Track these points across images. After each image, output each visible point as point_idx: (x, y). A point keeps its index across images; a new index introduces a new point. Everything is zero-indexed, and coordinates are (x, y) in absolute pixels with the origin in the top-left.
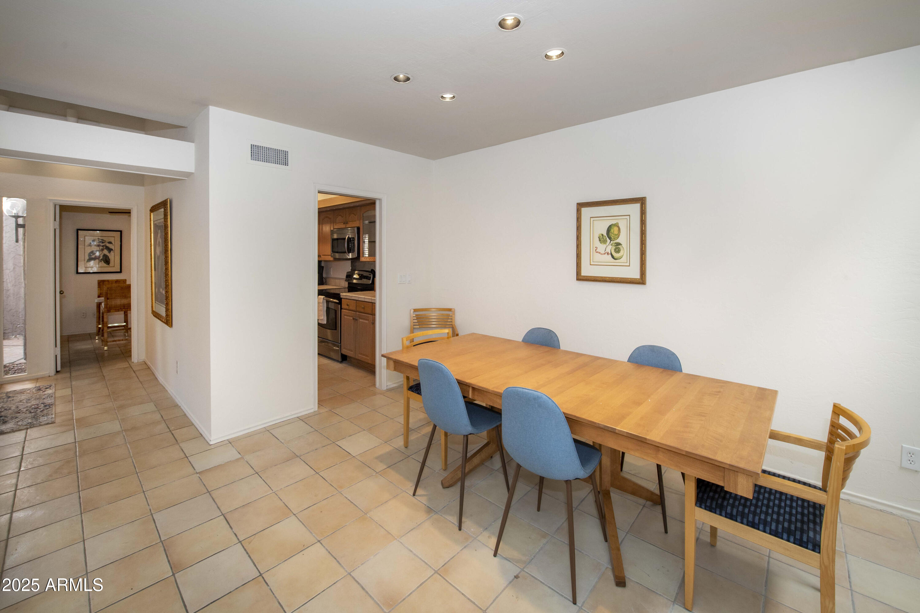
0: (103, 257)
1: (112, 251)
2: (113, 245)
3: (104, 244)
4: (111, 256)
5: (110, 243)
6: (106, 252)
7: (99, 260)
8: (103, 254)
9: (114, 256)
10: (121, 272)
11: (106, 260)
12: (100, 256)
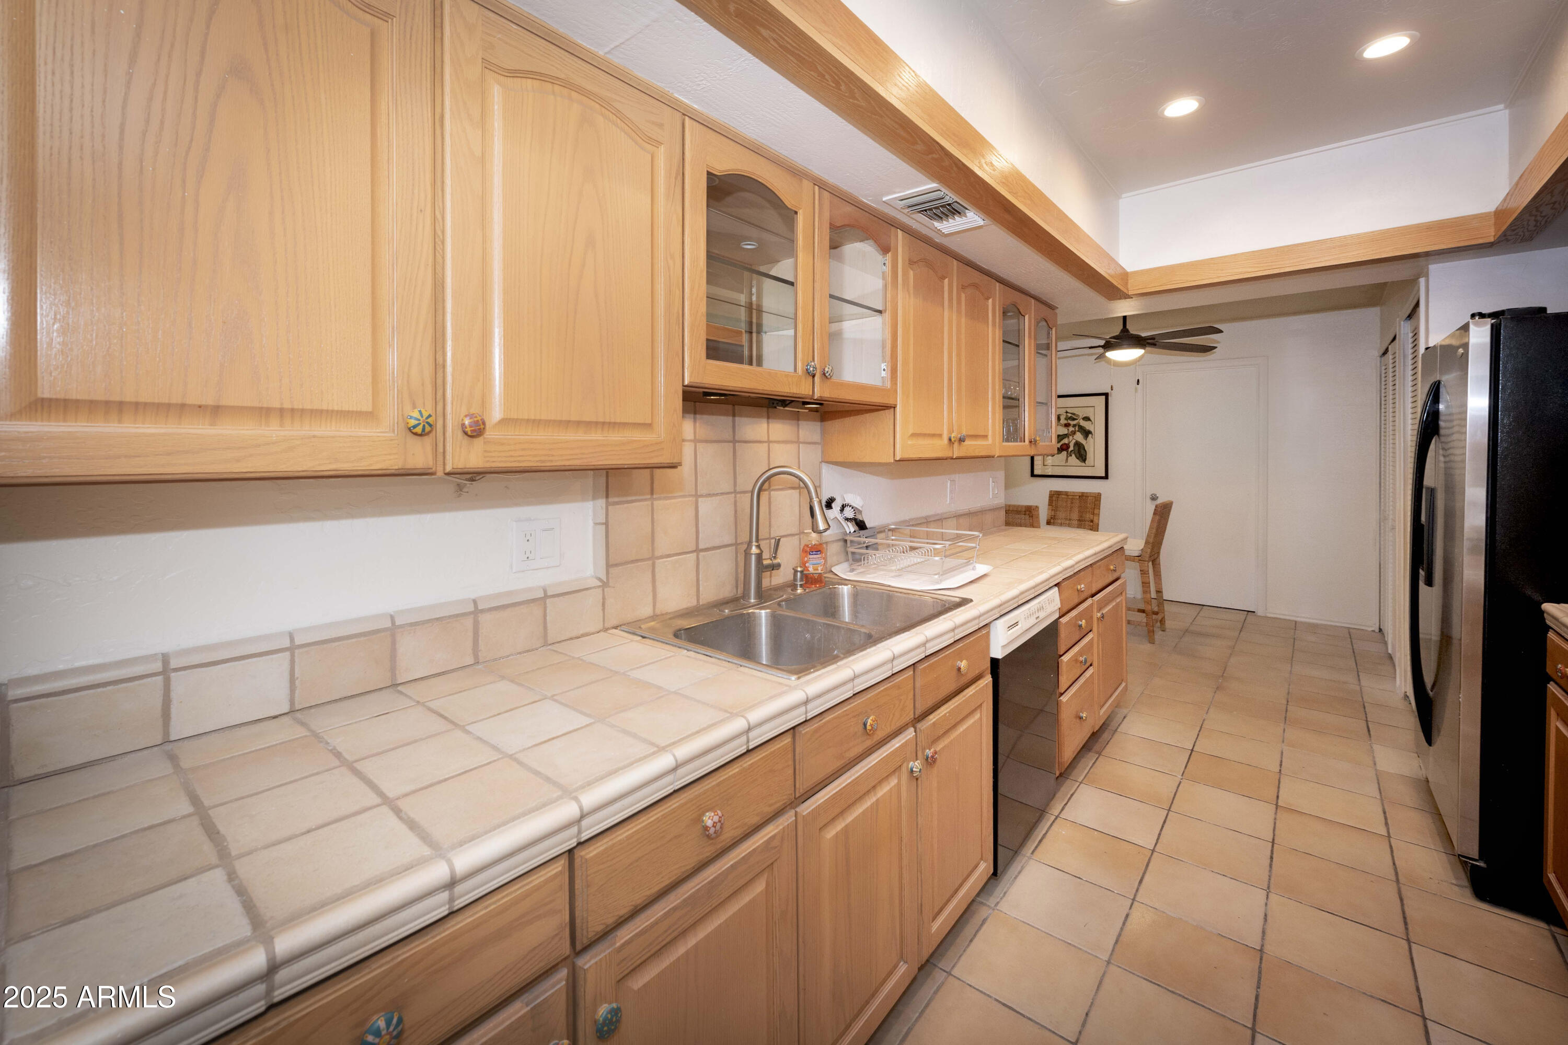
0: (1074, 447)
1: (1090, 435)
2: (1093, 423)
3: (1075, 422)
4: (1089, 445)
5: (1087, 419)
6: (1079, 437)
7: (1067, 452)
8: (1074, 441)
9: (1095, 447)
10: (1106, 477)
11: (1079, 451)
12: (1070, 444)
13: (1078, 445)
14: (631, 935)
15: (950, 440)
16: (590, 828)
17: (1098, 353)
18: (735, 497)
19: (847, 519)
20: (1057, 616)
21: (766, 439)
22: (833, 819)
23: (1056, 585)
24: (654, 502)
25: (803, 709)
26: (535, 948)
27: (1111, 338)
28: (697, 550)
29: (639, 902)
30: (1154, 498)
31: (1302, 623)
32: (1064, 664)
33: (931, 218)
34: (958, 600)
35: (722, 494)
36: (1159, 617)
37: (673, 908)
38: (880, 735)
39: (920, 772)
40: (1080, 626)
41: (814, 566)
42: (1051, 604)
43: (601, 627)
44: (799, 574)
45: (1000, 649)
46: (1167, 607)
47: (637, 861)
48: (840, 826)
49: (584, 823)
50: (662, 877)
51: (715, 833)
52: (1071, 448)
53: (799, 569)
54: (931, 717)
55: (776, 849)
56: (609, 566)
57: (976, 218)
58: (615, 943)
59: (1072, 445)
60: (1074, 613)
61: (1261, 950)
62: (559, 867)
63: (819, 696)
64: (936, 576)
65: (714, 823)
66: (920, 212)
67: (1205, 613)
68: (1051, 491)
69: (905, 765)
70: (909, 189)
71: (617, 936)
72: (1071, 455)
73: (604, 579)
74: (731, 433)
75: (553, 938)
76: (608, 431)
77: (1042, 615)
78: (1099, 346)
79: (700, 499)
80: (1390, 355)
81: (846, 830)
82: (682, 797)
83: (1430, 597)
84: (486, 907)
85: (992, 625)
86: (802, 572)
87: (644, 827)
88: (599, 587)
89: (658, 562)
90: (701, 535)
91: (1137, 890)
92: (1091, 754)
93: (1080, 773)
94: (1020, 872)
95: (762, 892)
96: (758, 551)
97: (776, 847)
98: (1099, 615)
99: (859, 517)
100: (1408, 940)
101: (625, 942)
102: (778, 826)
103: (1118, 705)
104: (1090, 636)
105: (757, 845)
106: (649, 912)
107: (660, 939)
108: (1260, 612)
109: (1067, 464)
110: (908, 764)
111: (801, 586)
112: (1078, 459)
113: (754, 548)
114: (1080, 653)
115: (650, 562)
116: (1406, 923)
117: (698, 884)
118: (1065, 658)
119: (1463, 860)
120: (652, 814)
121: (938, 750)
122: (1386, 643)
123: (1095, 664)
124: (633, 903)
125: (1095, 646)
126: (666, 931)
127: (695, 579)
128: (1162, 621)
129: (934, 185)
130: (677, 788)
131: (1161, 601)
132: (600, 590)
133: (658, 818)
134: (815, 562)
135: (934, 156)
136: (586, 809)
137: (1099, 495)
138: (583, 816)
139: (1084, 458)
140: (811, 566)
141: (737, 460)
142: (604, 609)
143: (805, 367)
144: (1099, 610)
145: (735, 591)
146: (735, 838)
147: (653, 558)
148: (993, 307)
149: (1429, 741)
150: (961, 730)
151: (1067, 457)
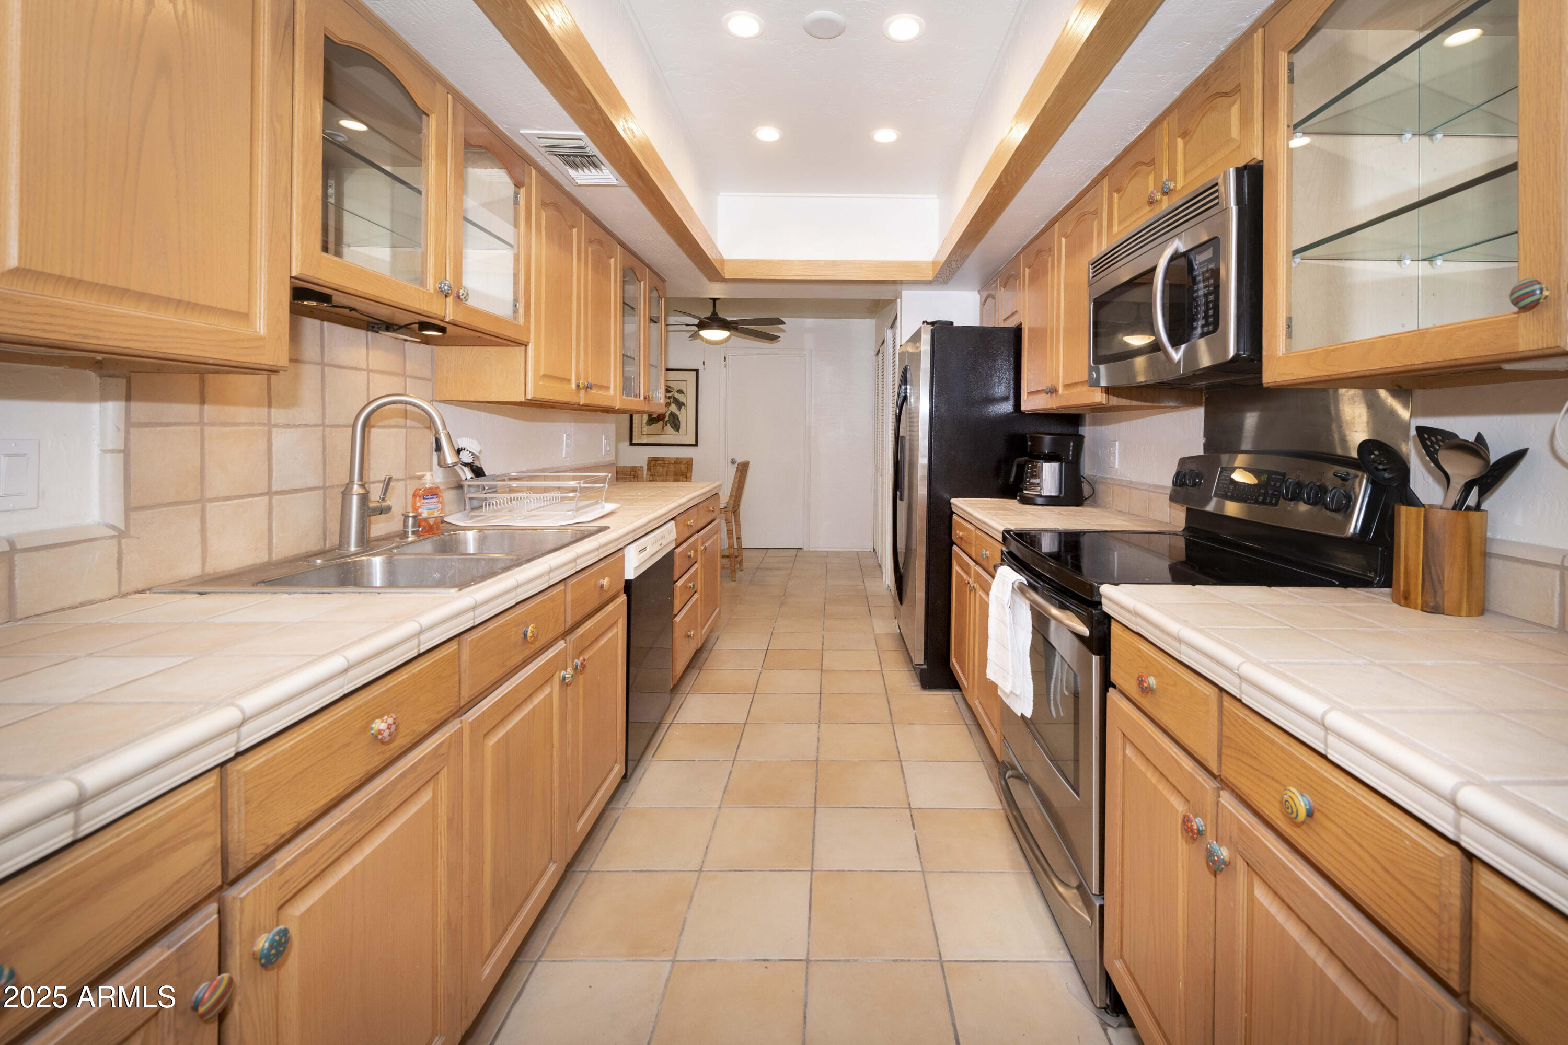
0: (669, 417)
1: (683, 406)
2: (686, 396)
3: (671, 394)
4: (682, 416)
5: (680, 392)
6: (673, 408)
7: (663, 422)
8: (669, 412)
9: (686, 416)
10: (696, 445)
11: (674, 422)
13: (673, 415)
14: (293, 856)
15: (578, 386)
16: (250, 735)
17: (692, 331)
18: (324, 431)
19: (465, 465)
20: (673, 546)
21: (365, 367)
22: (494, 728)
23: (672, 519)
24: (206, 428)
25: (471, 614)
26: (181, 879)
27: (705, 318)
28: (269, 493)
29: (303, 818)
30: (733, 462)
31: (830, 552)
32: (678, 589)
33: (568, 163)
34: (596, 528)
35: (306, 425)
36: (739, 559)
37: (339, 822)
38: (538, 644)
39: (572, 677)
40: (690, 557)
41: (428, 510)
42: (669, 533)
43: (115, 591)
44: (411, 519)
45: (633, 570)
46: (745, 553)
47: (301, 773)
48: (501, 733)
49: (244, 729)
50: (329, 790)
51: (390, 735)
52: (667, 418)
53: (411, 514)
54: (579, 630)
55: (442, 758)
56: (129, 509)
57: (611, 176)
58: (275, 867)
59: (667, 415)
60: (685, 545)
61: (817, 760)
62: (211, 782)
63: (486, 602)
64: (570, 513)
65: (389, 725)
66: (556, 155)
67: (770, 552)
68: (649, 458)
69: (557, 674)
70: (551, 129)
71: (276, 860)
72: (667, 425)
73: (122, 526)
74: (319, 353)
75: (204, 864)
76: (185, 312)
77: (664, 542)
78: (694, 325)
79: (274, 430)
80: (881, 355)
81: (506, 736)
82: (350, 704)
83: (902, 506)
84: (118, 835)
85: (626, 550)
86: (414, 517)
87: (309, 736)
88: (112, 537)
89: (209, 506)
90: (274, 474)
91: (736, 753)
92: (694, 671)
93: (686, 686)
94: (643, 775)
95: (428, 801)
96: (361, 491)
97: (444, 755)
98: (703, 548)
99: (477, 463)
100: (892, 724)
101: (288, 862)
102: (444, 734)
103: (712, 631)
104: (696, 566)
105: (425, 753)
106: (311, 831)
107: (326, 857)
108: (805, 549)
109: (663, 433)
110: (560, 673)
111: (413, 532)
112: (672, 428)
113: (356, 487)
114: (689, 580)
115: (199, 506)
116: (891, 715)
117: (366, 797)
118: (679, 583)
119: (915, 667)
120: (317, 722)
121: (586, 658)
122: (877, 558)
123: (699, 590)
124: (297, 820)
125: (699, 573)
126: (333, 847)
127: (266, 527)
128: (741, 563)
129: (581, 133)
130: (346, 692)
131: (740, 548)
132: (115, 541)
133: (324, 726)
134: (430, 507)
135: (586, 106)
136: (247, 715)
137: (691, 459)
138: (244, 721)
139: (678, 427)
140: (426, 512)
141: (326, 387)
142: (119, 568)
143: (438, 285)
144: (703, 543)
145: (322, 543)
146: (404, 746)
147: (202, 501)
148: (614, 265)
149: (901, 602)
150: (603, 642)
151: (664, 427)
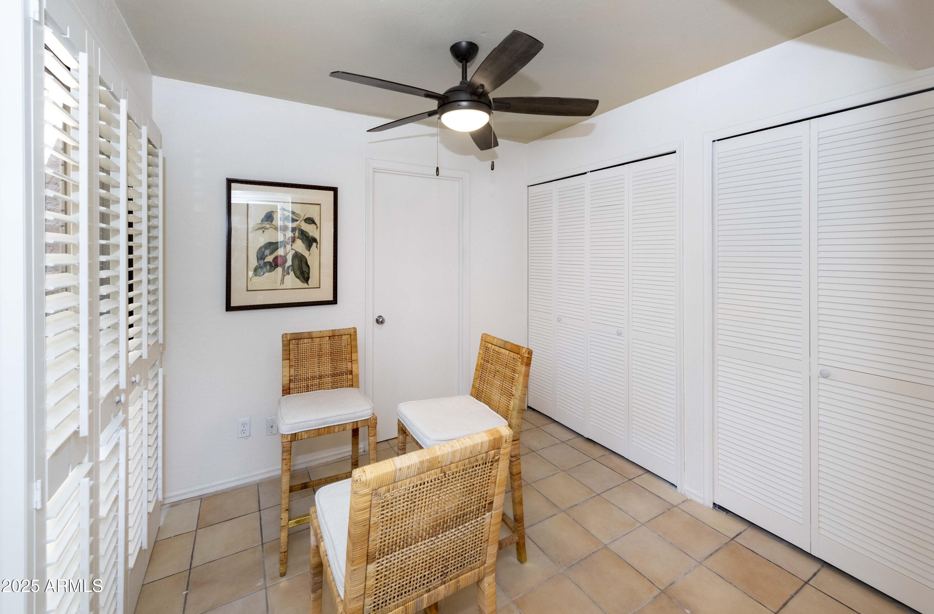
1: (314, 244)
2: (317, 228)
3: (294, 225)
4: (312, 257)
5: (310, 221)
6: (300, 246)
8: (293, 252)
9: (320, 260)
10: (334, 301)
11: (300, 268)
12: (287, 257)
13: (298, 258)
52: (289, 263)
59: (289, 258)
72: (288, 273)
109: (283, 287)
112: (298, 277)
139: (306, 276)
151: (283, 276)
